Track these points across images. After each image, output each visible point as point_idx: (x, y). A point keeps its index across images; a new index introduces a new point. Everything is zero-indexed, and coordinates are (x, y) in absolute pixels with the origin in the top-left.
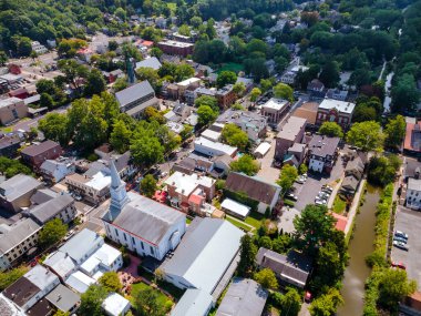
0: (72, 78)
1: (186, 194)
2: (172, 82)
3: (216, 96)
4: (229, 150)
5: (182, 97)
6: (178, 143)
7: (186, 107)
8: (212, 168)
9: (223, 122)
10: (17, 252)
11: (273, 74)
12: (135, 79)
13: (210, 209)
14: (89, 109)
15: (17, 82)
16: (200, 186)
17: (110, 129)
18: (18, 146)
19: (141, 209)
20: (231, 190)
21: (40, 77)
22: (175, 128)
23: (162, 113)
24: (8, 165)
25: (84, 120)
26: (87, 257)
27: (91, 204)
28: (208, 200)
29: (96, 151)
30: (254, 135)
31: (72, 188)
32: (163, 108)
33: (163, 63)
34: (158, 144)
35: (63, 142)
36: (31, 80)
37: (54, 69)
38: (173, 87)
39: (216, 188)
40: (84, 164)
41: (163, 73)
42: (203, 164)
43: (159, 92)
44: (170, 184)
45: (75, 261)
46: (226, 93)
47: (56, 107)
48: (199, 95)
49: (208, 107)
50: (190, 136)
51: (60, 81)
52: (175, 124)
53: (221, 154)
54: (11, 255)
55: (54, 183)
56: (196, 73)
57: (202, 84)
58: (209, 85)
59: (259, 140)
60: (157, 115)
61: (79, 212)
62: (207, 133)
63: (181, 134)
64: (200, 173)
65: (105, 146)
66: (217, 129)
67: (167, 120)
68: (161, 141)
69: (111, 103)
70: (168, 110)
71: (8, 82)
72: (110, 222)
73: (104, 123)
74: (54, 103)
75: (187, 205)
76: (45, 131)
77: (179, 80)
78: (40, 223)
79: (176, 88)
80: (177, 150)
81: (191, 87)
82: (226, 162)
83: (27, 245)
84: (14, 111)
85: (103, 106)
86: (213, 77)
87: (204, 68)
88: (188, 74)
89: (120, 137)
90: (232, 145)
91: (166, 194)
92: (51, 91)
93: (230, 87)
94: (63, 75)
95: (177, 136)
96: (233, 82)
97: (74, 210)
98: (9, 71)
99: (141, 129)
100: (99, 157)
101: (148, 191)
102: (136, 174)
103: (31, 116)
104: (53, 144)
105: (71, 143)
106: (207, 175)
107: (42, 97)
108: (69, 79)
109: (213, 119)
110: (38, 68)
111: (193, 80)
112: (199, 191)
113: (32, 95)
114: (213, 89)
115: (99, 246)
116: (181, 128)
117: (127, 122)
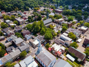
0: (35, 16)
1: (57, 51)
2: (57, 19)
3: (67, 24)
4: (70, 40)
5: (59, 23)
6: (56, 35)
7: (59, 26)
8: (65, 44)
9: (69, 31)
10: (15, 57)
11: (83, 19)
12: (48, 18)
13: (63, 56)
14: (37, 24)
15: (25, 16)
16: (61, 49)
17: (41, 29)
18: (21, 30)
19: (45, 53)
20: (70, 52)
21: (29, 15)
22: (56, 31)
23: (53, 27)
24: (18, 35)
25: (35, 27)
26: (29, 64)
27: (33, 48)
28: (63, 54)
29: (37, 34)
30: (77, 36)
31: (30, 42)
32: (54, 25)
33: (55, 14)
34: (51, 35)
35: (30, 31)
36: (27, 16)
37: (32, 14)
38: (57, 20)
39: (65, 50)
40: (34, 37)
41: (55, 17)
42: (62, 42)
43: (53, 21)
44: (53, 47)
45: (26, 65)
46: (70, 23)
47: (31, 22)
48: (63, 23)
49: (65, 27)
50: (59, 33)
51: (33, 16)
52: (56, 30)
53: (68, 40)
54: (14, 58)
55: (27, 40)
56: (63, 18)
57: (64, 20)
58: (65, 21)
59: (79, 38)
60: (52, 27)
61: (30, 50)
62: (64, 34)
63: (57, 33)
64: (61, 45)
65: (39, 33)
66: (67, 33)
67: (54, 29)
68: (52, 34)
69: (42, 23)
70: (55, 26)
71: (23, 16)
72: (37, 55)
73: (40, 28)
74: (30, 21)
75: (57, 54)
76: (27, 28)
77: (58, 19)
78: (21, 51)
79: (57, 21)
80: (56, 37)
81: (61, 21)
82: (69, 43)
83: (17, 56)
84: (23, 22)
85: (40, 24)
86: (67, 19)
87: (64, 16)
88: (61, 17)
89: (43, 31)
90: (71, 38)
91: (51, 49)
92: (30, 19)
93: (71, 22)
94: (33, 15)
95: (56, 33)
96: (72, 20)
97: (29, 49)
98: (24, 14)
99: (48, 31)
100: (37, 36)
101: (47, 47)
102: (45, 41)
103: (26, 23)
104: (28, 31)
105: (32, 31)
106: (63, 46)
107: (28, 20)
108: (34, 16)
109: (66, 30)
110: (29, 13)
111: (62, 19)
112: (60, 50)
113: (27, 19)
114: (66, 22)
115: (33, 61)
116: (57, 31)
117: (45, 28)
